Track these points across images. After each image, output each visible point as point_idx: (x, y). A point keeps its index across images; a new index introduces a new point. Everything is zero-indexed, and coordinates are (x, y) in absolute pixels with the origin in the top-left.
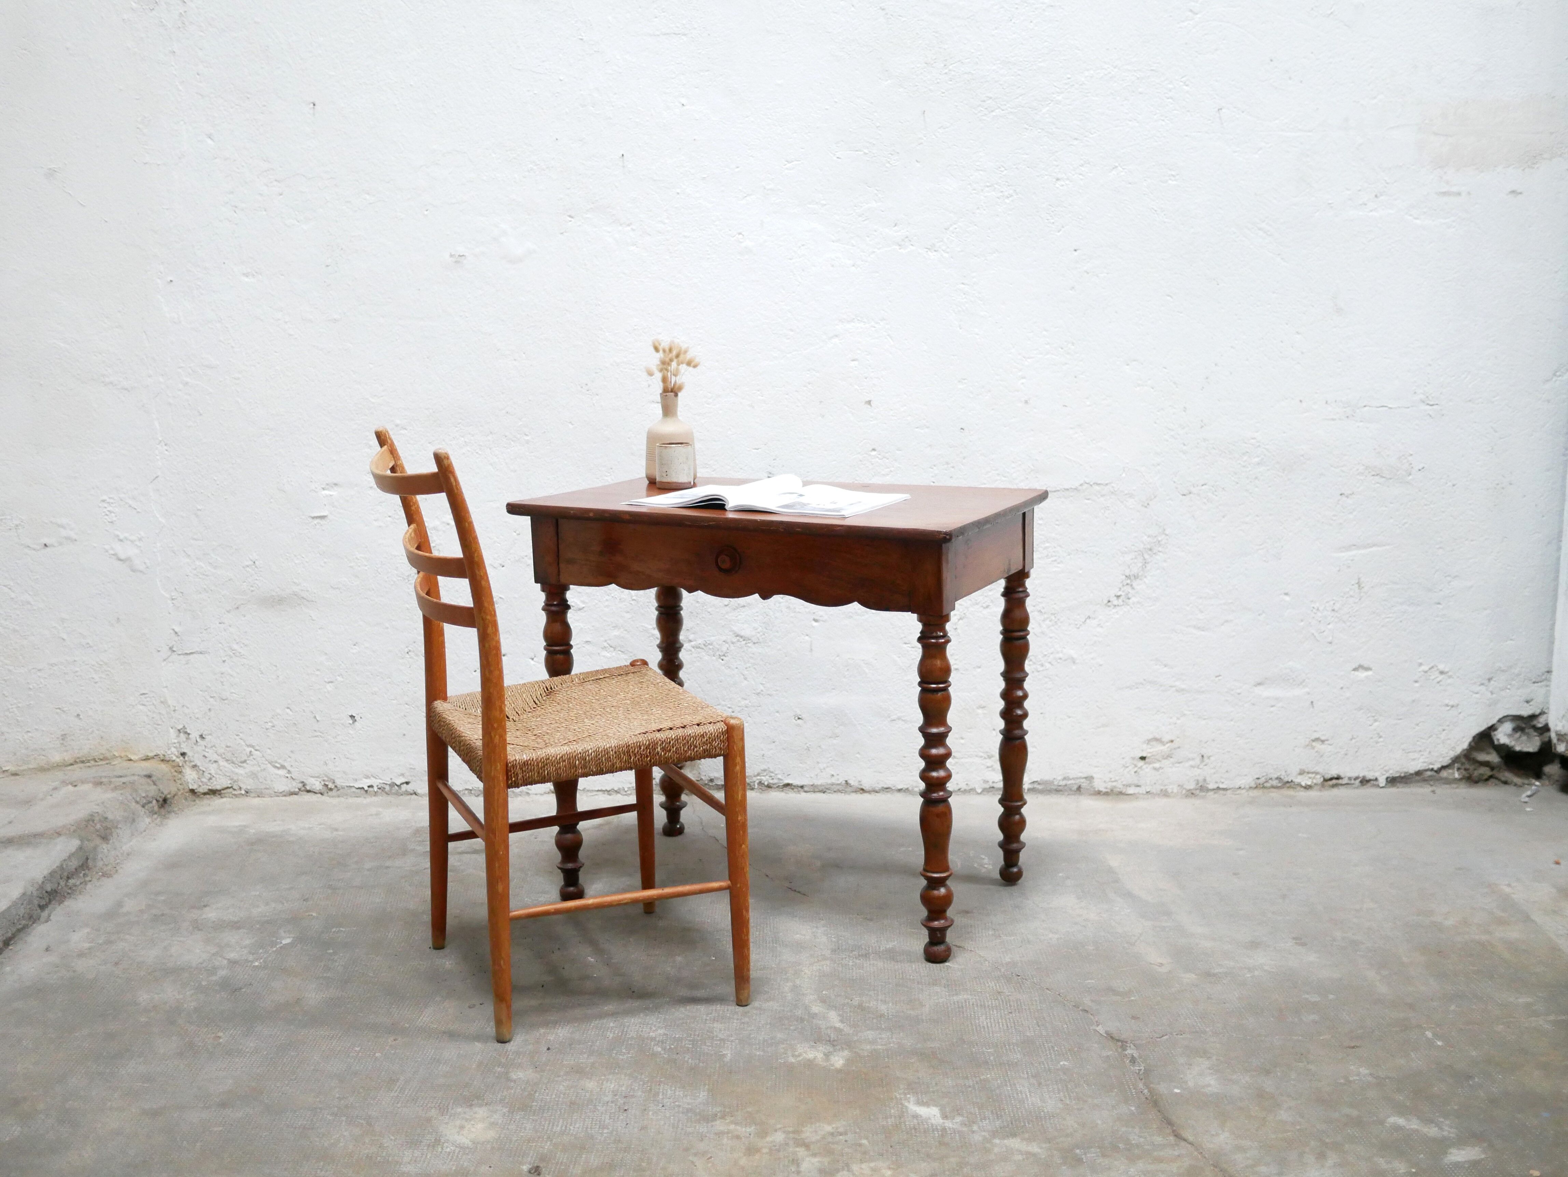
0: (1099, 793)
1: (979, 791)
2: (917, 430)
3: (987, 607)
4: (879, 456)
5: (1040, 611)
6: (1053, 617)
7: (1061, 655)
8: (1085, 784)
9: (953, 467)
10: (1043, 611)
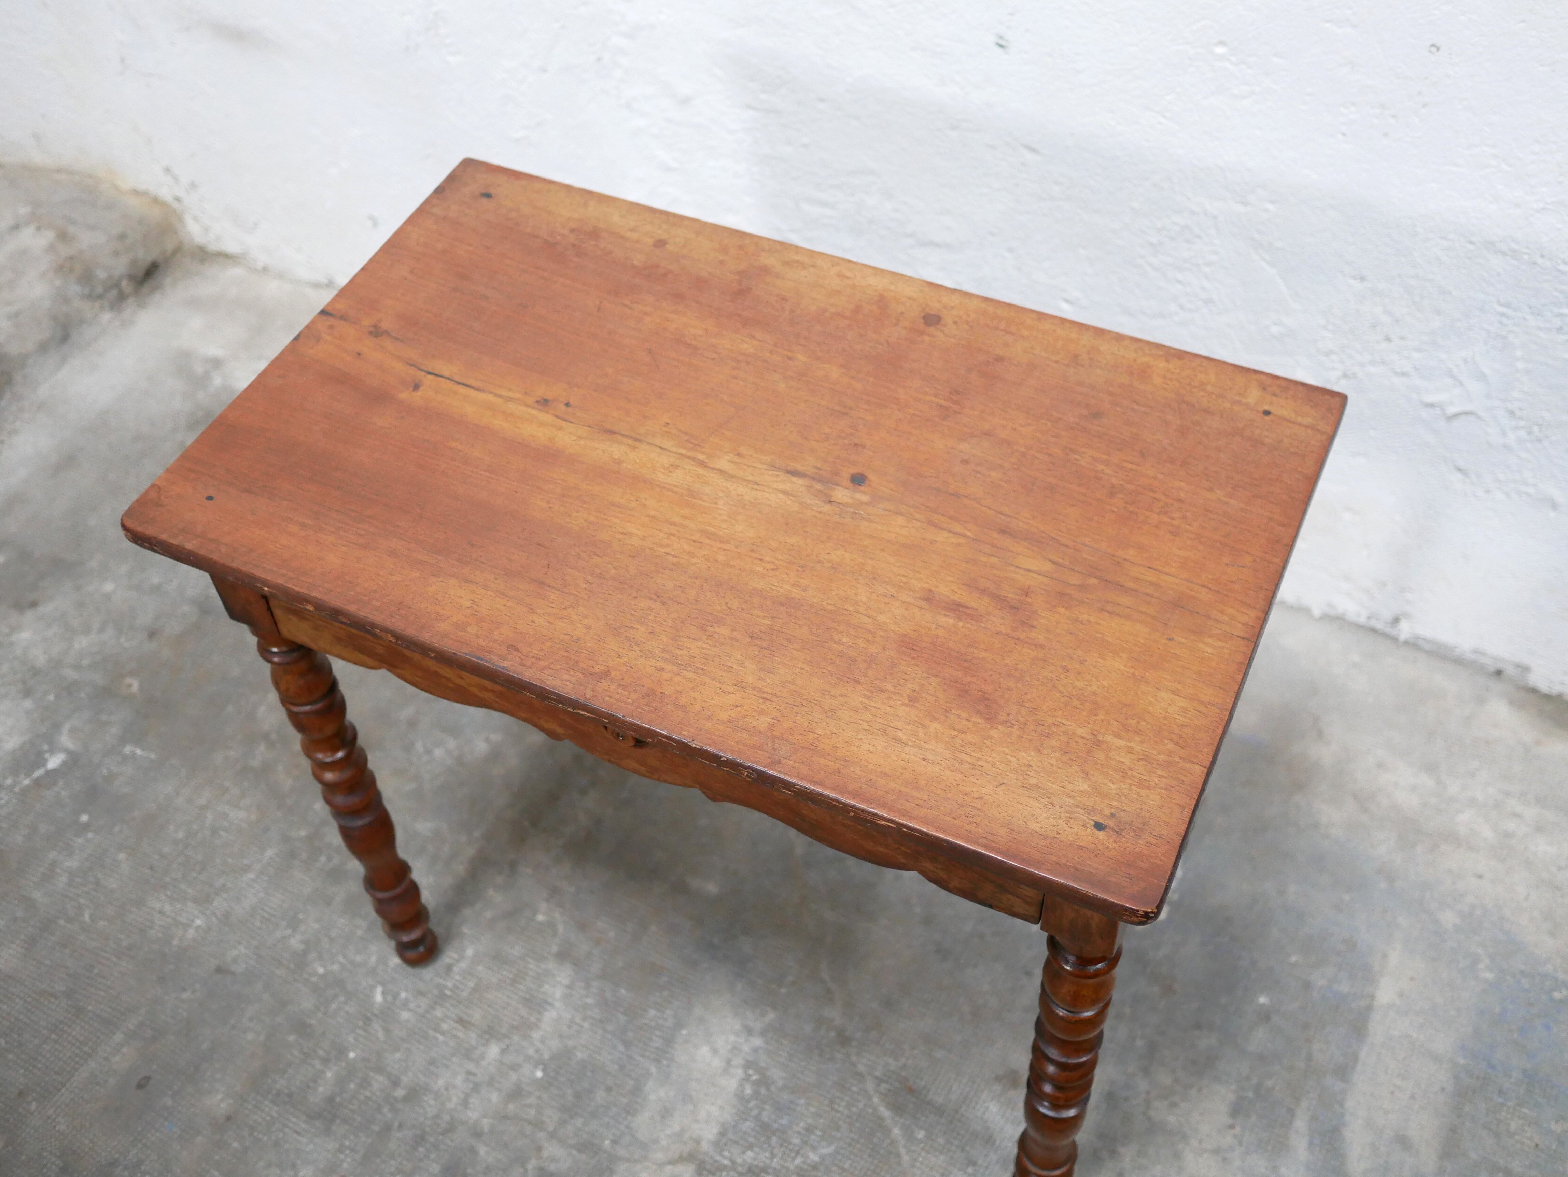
0: (1534, 691)
1: (1317, 612)
2: (1328, 25)
3: (1404, 374)
4: (1233, 59)
5: (1512, 413)
6: (1536, 429)
7: (1531, 490)
8: (1510, 670)
9: (1394, 117)
10: (1518, 413)
